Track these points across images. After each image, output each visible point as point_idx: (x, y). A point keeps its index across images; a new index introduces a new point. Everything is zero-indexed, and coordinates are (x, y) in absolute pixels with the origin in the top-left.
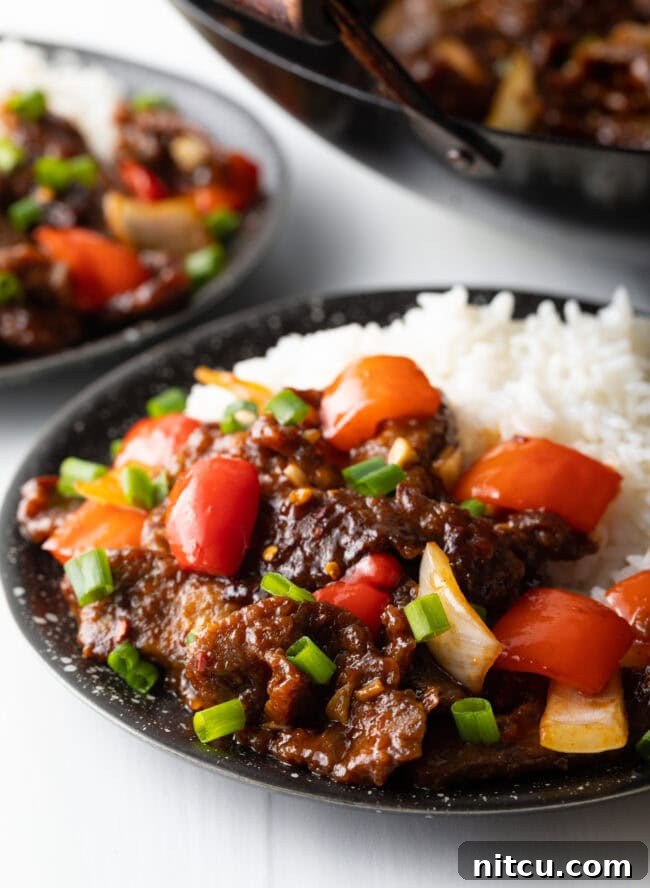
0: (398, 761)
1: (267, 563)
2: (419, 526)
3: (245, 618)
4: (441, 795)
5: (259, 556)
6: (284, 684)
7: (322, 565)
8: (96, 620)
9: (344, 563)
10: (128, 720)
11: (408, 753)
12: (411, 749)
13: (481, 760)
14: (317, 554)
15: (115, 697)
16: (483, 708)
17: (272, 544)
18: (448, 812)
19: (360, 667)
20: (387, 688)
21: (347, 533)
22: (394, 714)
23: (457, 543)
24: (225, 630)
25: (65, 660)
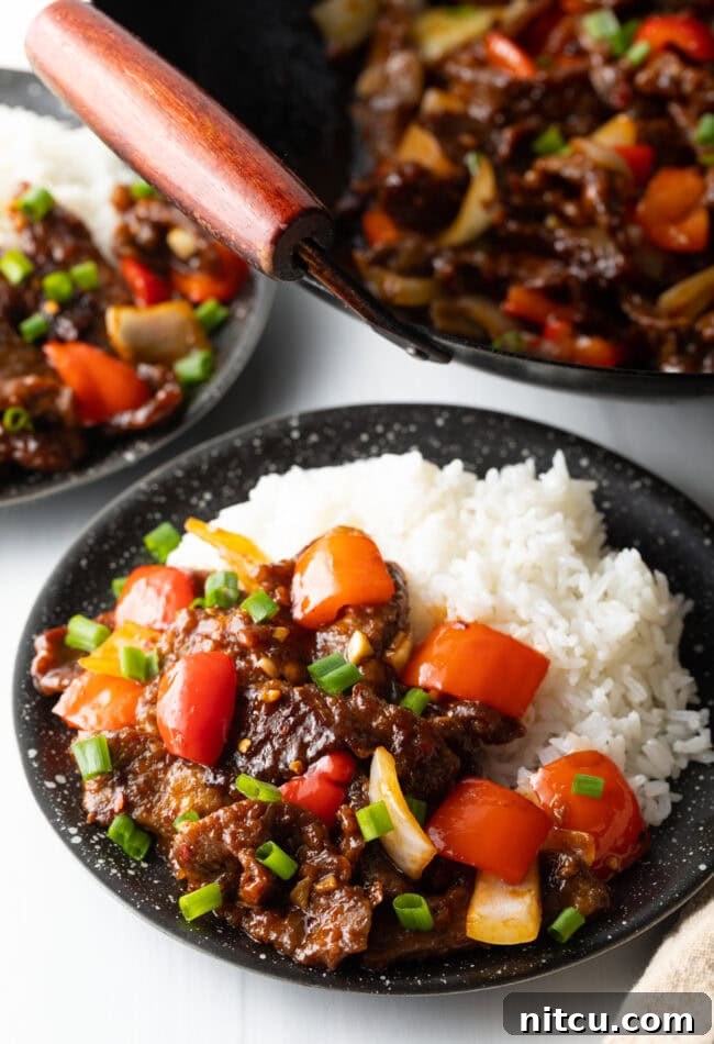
0: (347, 953)
1: (242, 754)
2: (371, 726)
3: (221, 821)
4: (383, 978)
5: (236, 747)
6: (253, 885)
7: (288, 760)
8: (98, 790)
9: (306, 759)
10: (125, 897)
11: (356, 947)
12: (358, 944)
13: (417, 947)
14: (284, 749)
15: (113, 871)
16: (420, 905)
17: (245, 737)
18: (388, 996)
19: (318, 863)
20: (340, 884)
21: (309, 732)
22: (345, 909)
23: (402, 744)
24: (205, 829)
25: (73, 830)
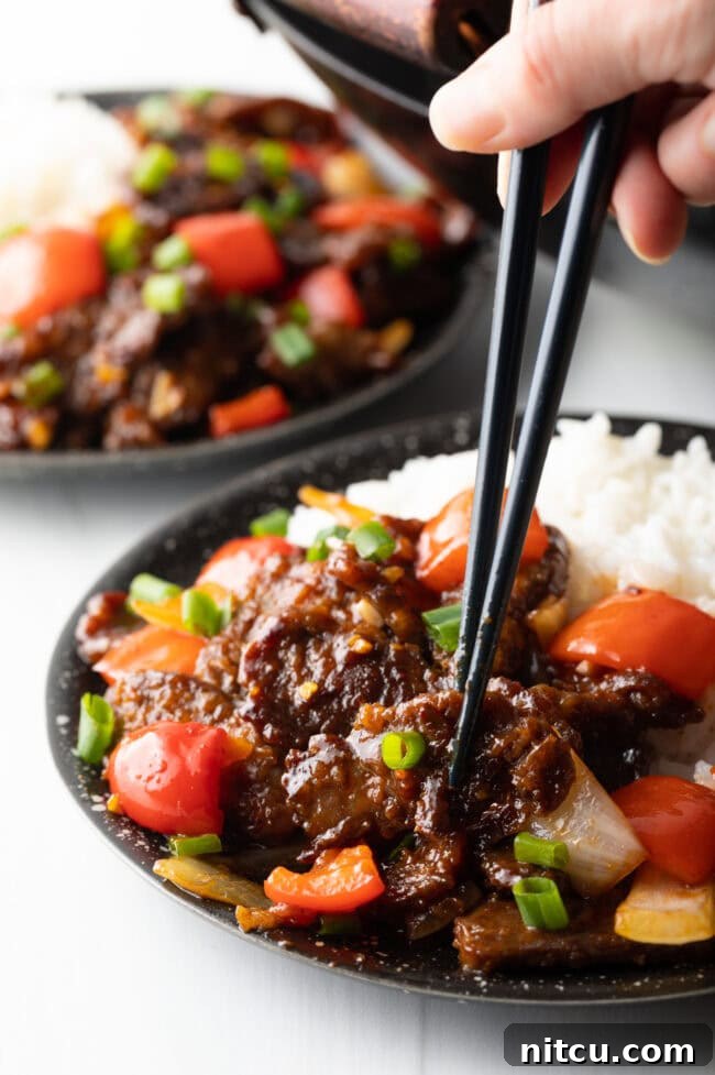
15: (141, 843)
16: (551, 890)
18: (482, 998)
